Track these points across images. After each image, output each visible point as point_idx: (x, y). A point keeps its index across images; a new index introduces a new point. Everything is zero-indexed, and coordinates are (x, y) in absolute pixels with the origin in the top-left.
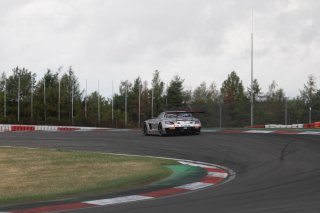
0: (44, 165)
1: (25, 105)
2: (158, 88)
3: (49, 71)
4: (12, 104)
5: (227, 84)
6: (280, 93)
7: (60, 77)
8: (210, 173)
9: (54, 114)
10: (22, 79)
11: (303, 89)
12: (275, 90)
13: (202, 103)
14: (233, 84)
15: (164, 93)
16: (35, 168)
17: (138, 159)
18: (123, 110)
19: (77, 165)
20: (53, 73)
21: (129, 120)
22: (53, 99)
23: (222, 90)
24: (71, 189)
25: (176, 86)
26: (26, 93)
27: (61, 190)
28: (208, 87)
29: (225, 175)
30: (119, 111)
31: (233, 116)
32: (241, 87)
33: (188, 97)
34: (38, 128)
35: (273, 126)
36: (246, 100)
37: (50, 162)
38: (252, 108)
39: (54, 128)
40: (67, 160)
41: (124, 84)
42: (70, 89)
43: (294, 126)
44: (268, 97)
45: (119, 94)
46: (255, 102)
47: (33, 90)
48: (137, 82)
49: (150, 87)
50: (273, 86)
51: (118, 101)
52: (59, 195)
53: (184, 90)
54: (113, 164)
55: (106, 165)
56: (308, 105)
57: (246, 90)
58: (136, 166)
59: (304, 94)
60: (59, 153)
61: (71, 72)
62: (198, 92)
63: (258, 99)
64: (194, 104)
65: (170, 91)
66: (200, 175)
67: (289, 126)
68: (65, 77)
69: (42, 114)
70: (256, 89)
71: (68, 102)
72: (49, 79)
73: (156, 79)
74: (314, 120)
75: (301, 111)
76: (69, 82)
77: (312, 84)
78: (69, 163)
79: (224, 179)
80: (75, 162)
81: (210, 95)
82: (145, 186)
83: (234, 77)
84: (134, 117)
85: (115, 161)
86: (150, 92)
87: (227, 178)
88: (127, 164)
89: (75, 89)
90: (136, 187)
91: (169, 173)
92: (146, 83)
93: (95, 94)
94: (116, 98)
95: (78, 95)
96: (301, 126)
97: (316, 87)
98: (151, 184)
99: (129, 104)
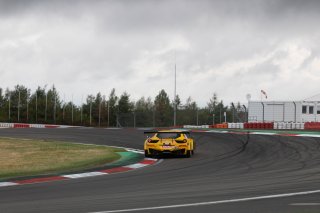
0: (35, 150)
1: (23, 110)
2: (112, 101)
3: (39, 88)
4: (14, 109)
5: (158, 98)
6: (194, 104)
7: (46, 92)
9: (43, 117)
10: (21, 93)
11: (209, 102)
12: (191, 103)
13: (142, 111)
14: (162, 98)
15: (117, 103)
16: (29, 153)
17: (99, 148)
18: (89, 115)
20: (42, 88)
21: (93, 121)
22: (42, 106)
23: (155, 102)
24: (53, 167)
25: (125, 98)
26: (24, 102)
27: (46, 168)
28: (146, 100)
30: (86, 115)
31: (162, 119)
32: (168, 101)
33: (132, 107)
34: (31, 126)
35: (189, 126)
36: (171, 108)
37: (39, 149)
38: (175, 114)
39: (43, 126)
41: (90, 97)
42: (54, 100)
43: (203, 127)
44: (186, 107)
45: (86, 104)
46: (177, 110)
47: (28, 100)
48: (99, 95)
49: (107, 99)
50: (189, 100)
51: (86, 108)
53: (130, 102)
56: (212, 113)
57: (171, 102)
58: (97, 152)
59: (210, 105)
61: (54, 89)
62: (139, 103)
63: (179, 108)
64: (136, 111)
65: (120, 102)
67: (199, 127)
68: (50, 92)
69: (34, 116)
70: (178, 101)
72: (40, 93)
73: (113, 93)
74: (216, 123)
75: (208, 117)
76: (52, 95)
77: (215, 98)
78: (52, 150)
79: (155, 162)
81: (147, 105)
82: (103, 166)
83: (163, 93)
84: (96, 119)
86: (107, 102)
87: (157, 161)
88: (91, 150)
90: (98, 166)
91: (119, 157)
92: (104, 97)
93: (70, 103)
94: (84, 106)
95: (59, 104)
96: (207, 127)
97: (219, 101)
98: (108, 164)
99: (93, 110)
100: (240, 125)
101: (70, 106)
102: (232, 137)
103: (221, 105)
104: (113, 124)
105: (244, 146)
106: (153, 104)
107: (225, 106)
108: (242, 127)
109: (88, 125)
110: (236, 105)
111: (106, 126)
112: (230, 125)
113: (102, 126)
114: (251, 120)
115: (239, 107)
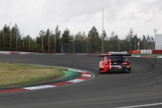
0: (4, 70)
2: (58, 34)
3: (6, 25)
5: (91, 32)
6: (116, 37)
7: (11, 28)
8: (83, 75)
9: (8, 46)
11: (127, 35)
12: (114, 35)
13: (79, 41)
14: (93, 32)
15: (61, 36)
17: (48, 68)
18: (41, 44)
19: (19, 71)
20: (7, 26)
21: (44, 49)
22: (8, 39)
23: (88, 35)
24: (16, 82)
25: (67, 33)
27: (12, 82)
28: (82, 34)
29: (90, 76)
30: (39, 44)
31: (94, 47)
32: (97, 34)
33: (72, 38)
35: (113, 52)
36: (100, 40)
37: (7, 69)
38: (103, 43)
39: (8, 53)
40: (15, 68)
41: (42, 32)
42: (16, 34)
43: (123, 53)
44: (111, 39)
45: (39, 37)
46: (104, 41)
48: (48, 31)
49: (54, 33)
50: (113, 33)
51: (39, 40)
52: (11, 85)
53: (70, 35)
54: (37, 70)
55: (33, 70)
56: (129, 43)
57: (100, 35)
58: (47, 71)
59: (128, 38)
60: (11, 65)
61: (16, 26)
62: (77, 36)
63: (106, 40)
64: (75, 42)
65: (63, 35)
66: (78, 76)
67: (120, 53)
68: (13, 28)
69: (2, 46)
70: (105, 35)
71: (14, 40)
72: (6, 29)
73: (57, 29)
74: (132, 50)
75: (126, 46)
76: (15, 30)
77: (131, 32)
78: (16, 69)
79: (89, 78)
80: (18, 69)
81: (83, 37)
82: (52, 81)
83: (94, 29)
84: (46, 48)
85: (38, 68)
86: (54, 35)
87: (91, 77)
88: (43, 70)
89: (18, 34)
90: (48, 81)
91: (64, 75)
92: (52, 31)
93: (28, 36)
94: (38, 38)
95: (20, 37)
96: (126, 52)
97: (134, 34)
98: (55, 80)
99: (44, 41)
100: (150, 51)
101: (28, 39)
102: (144, 60)
103: (136, 37)
104: (58, 51)
105: (153, 66)
106: (87, 36)
107: (138, 38)
108: (151, 53)
109: (41, 52)
110: (146, 38)
111: (53, 52)
112: (142, 51)
113: (50, 52)
114: (157, 48)
115: (149, 38)
